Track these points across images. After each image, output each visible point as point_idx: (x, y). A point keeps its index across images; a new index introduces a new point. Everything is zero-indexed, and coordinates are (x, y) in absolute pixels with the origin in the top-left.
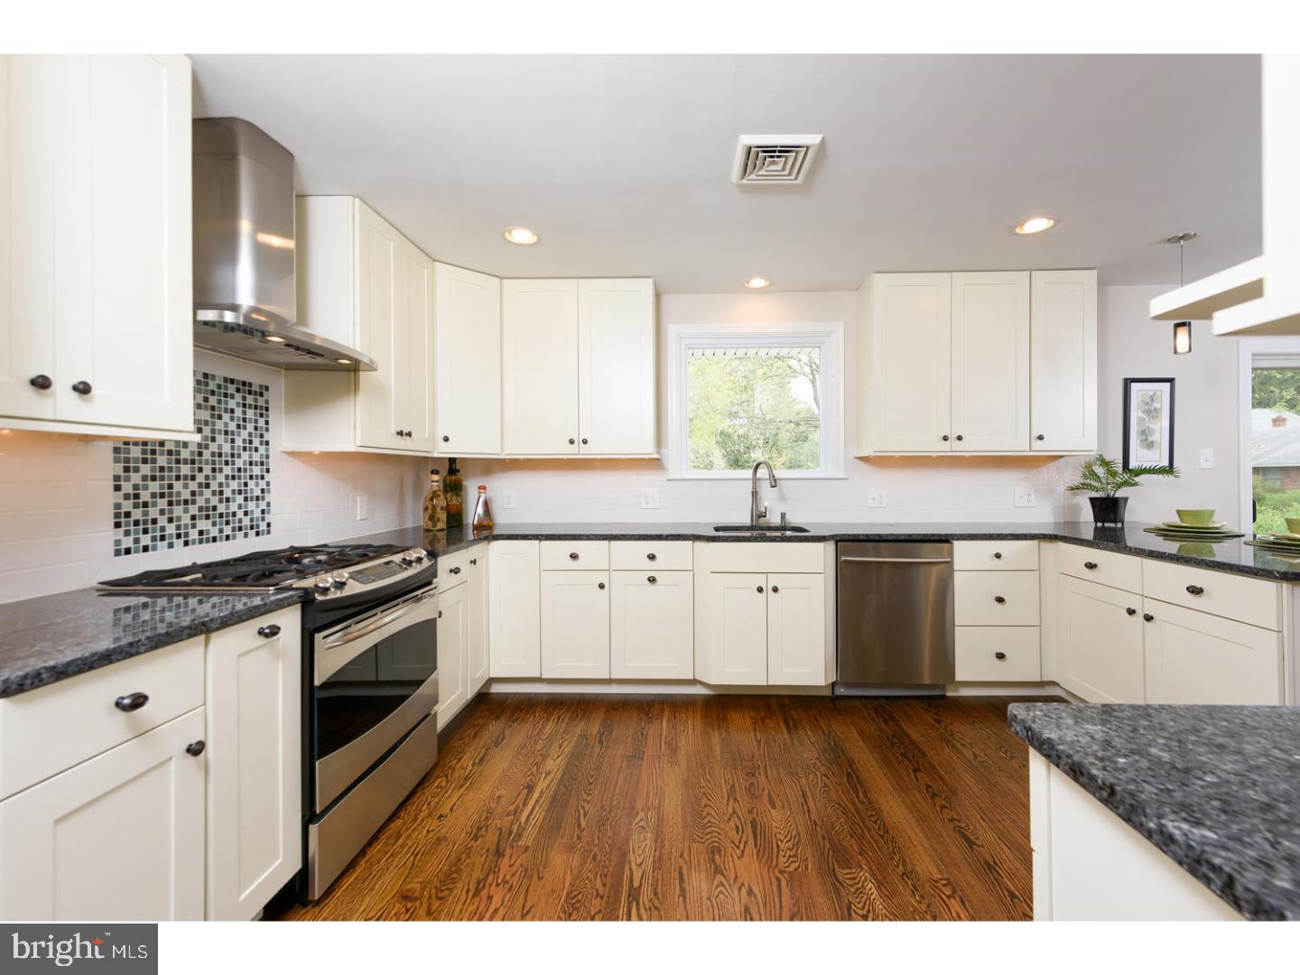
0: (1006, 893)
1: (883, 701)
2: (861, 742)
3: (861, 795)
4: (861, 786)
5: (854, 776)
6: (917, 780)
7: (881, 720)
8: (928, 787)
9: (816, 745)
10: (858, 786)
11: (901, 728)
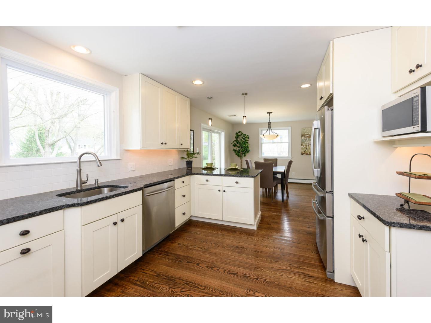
0: (255, 280)
1: (155, 248)
2: (172, 269)
3: (200, 287)
4: (195, 284)
5: (189, 283)
6: (203, 268)
7: (165, 255)
8: (207, 267)
9: (161, 283)
10: (195, 285)
11: (175, 254)
